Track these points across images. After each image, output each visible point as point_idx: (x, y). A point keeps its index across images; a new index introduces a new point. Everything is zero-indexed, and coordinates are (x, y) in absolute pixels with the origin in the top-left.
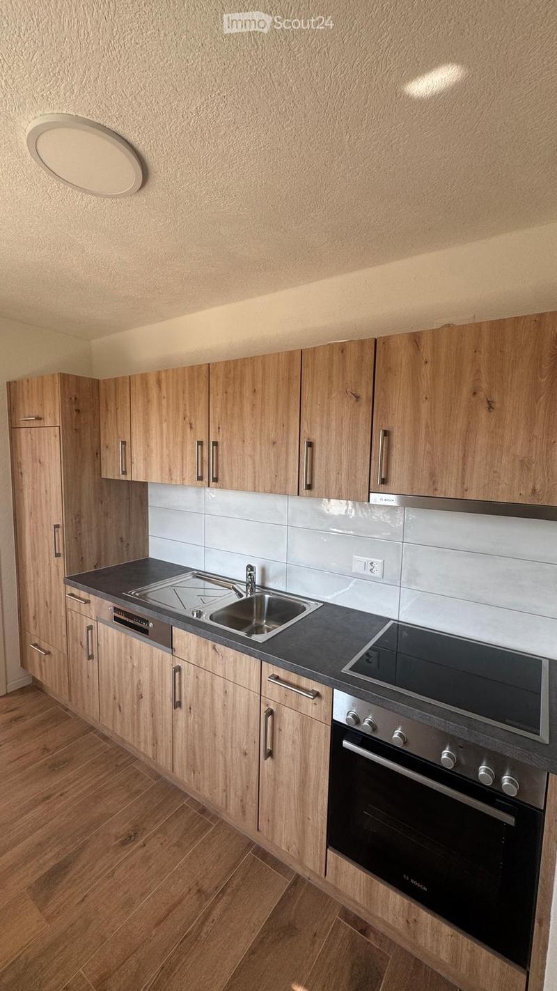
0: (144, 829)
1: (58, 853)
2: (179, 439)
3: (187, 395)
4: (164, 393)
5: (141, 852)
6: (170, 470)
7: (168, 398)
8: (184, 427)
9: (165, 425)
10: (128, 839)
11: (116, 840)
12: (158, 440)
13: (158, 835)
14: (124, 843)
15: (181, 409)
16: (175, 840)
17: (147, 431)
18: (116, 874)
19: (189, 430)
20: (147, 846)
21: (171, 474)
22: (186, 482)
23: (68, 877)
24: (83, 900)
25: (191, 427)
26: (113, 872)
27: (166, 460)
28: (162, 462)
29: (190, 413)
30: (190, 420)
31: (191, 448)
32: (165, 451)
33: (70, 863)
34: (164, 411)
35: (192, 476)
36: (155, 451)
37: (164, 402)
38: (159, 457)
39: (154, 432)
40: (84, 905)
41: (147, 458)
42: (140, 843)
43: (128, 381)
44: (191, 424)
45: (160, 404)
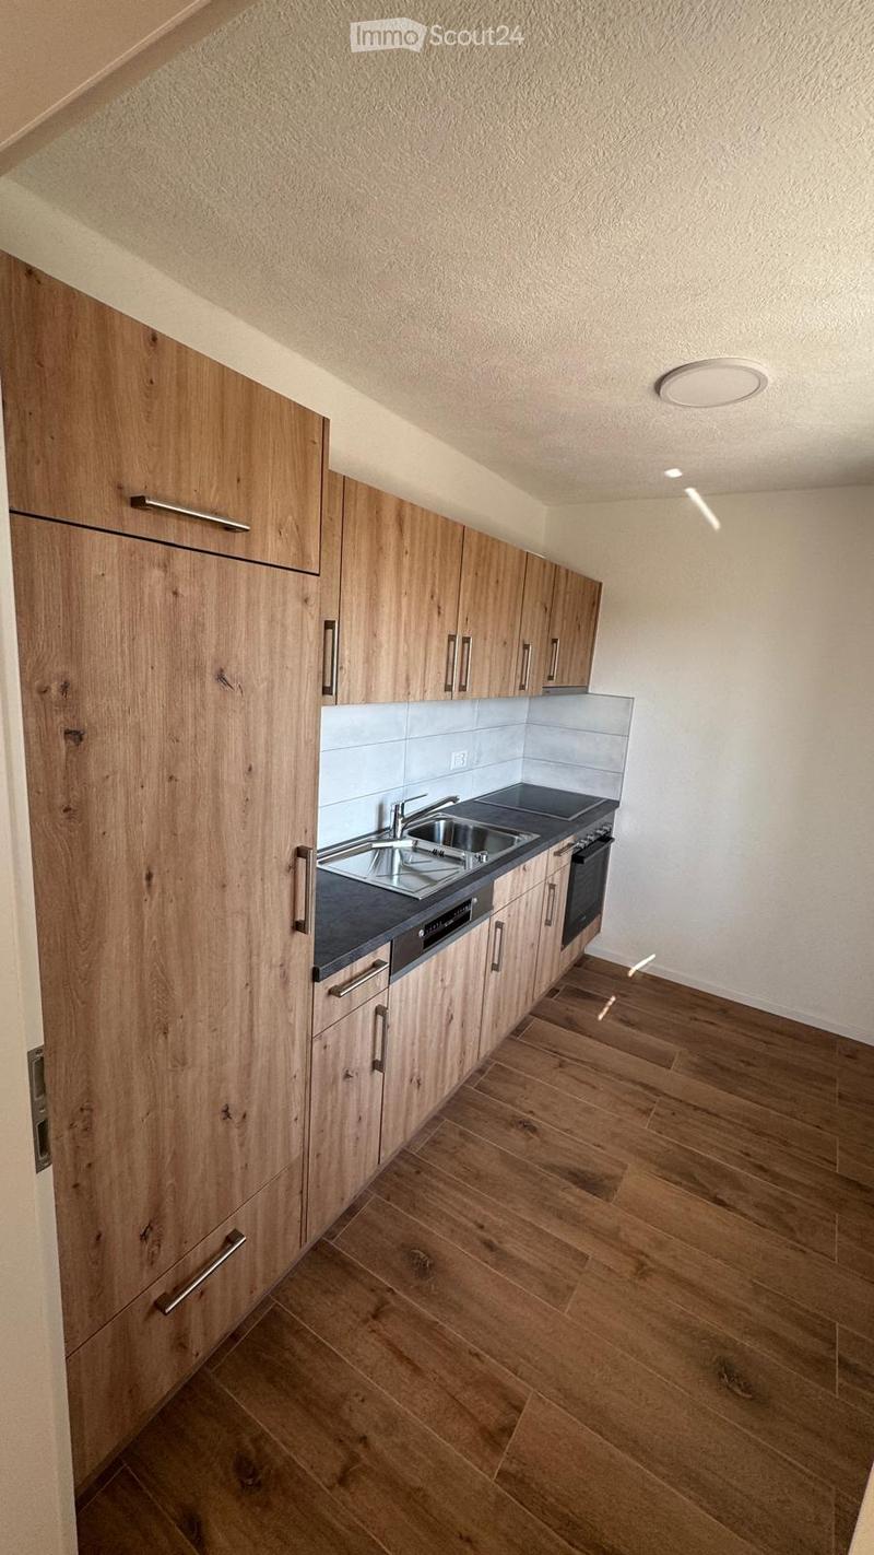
0: (513, 1116)
1: (563, 1190)
2: (423, 629)
3: (437, 560)
4: (407, 542)
5: (540, 1114)
6: (407, 679)
7: (412, 555)
8: (430, 610)
9: (404, 601)
10: (527, 1127)
11: (531, 1138)
12: (393, 625)
13: (518, 1103)
14: (534, 1130)
15: (430, 582)
16: (521, 1089)
17: (373, 604)
18: (567, 1127)
19: (436, 616)
20: (531, 1109)
21: (408, 686)
22: (429, 696)
23: (583, 1168)
24: (599, 1146)
25: (439, 613)
26: (566, 1130)
27: (402, 661)
28: (396, 664)
29: (440, 590)
30: (439, 601)
31: (437, 644)
32: (403, 647)
33: (571, 1173)
34: (405, 576)
35: (435, 686)
36: (386, 646)
37: (406, 560)
38: (391, 657)
39: (387, 609)
40: (601, 1144)
41: (370, 659)
42: (529, 1116)
43: (340, 486)
44: (439, 608)
45: (399, 563)
